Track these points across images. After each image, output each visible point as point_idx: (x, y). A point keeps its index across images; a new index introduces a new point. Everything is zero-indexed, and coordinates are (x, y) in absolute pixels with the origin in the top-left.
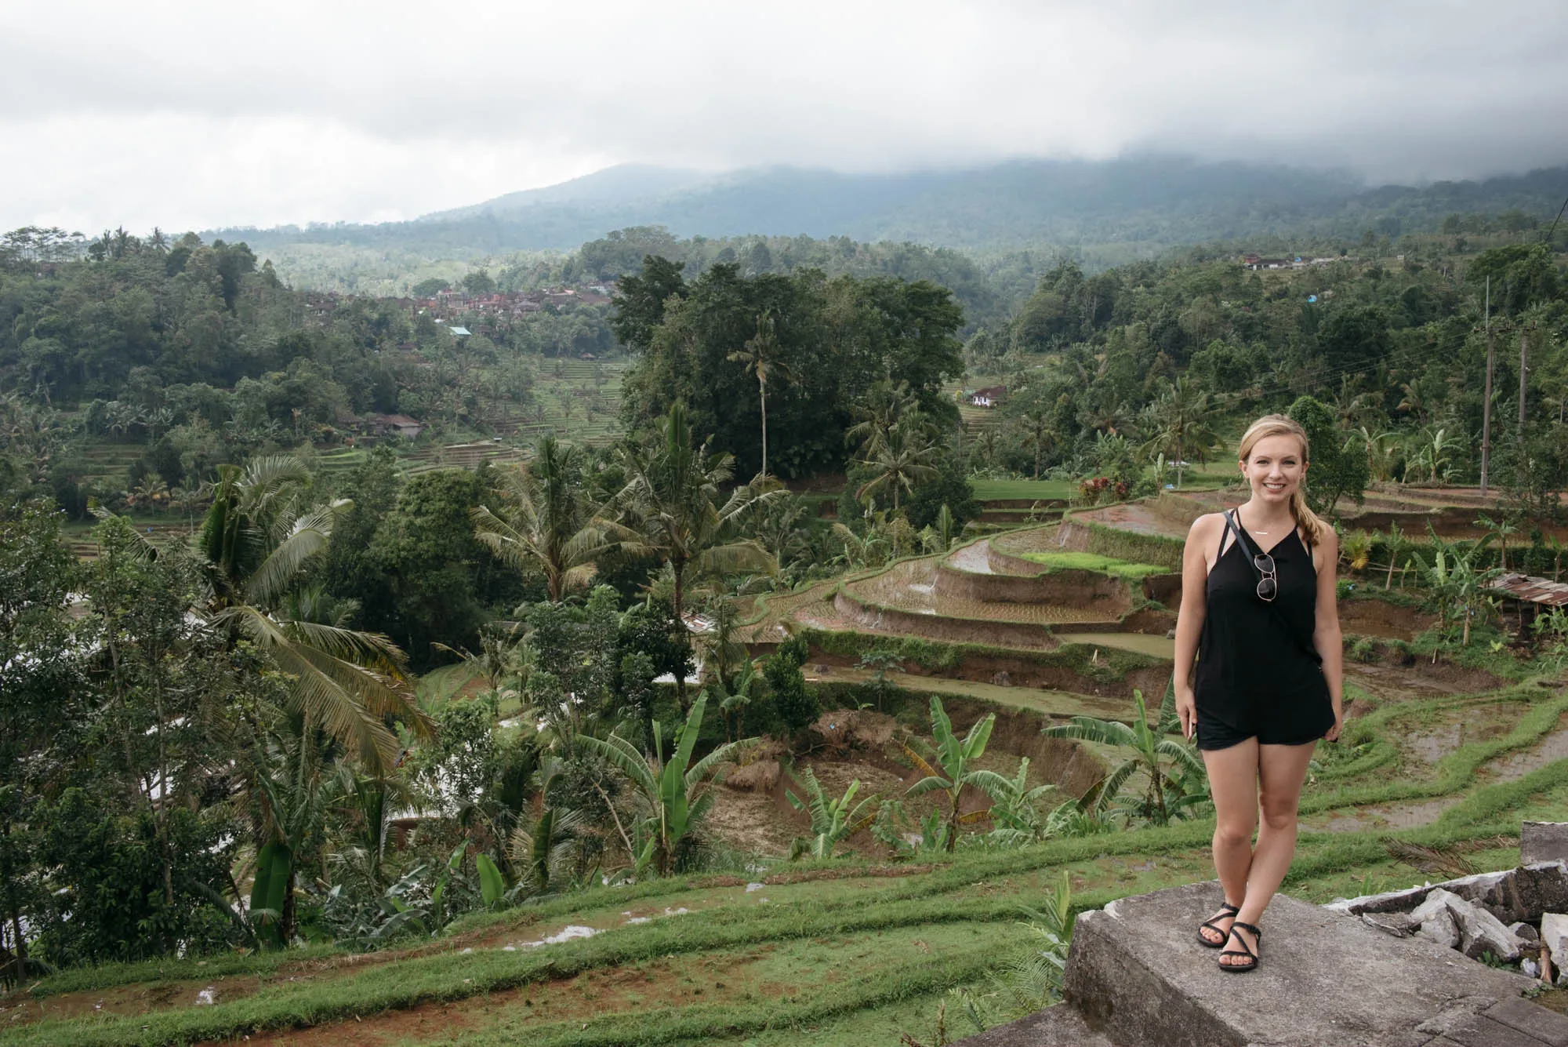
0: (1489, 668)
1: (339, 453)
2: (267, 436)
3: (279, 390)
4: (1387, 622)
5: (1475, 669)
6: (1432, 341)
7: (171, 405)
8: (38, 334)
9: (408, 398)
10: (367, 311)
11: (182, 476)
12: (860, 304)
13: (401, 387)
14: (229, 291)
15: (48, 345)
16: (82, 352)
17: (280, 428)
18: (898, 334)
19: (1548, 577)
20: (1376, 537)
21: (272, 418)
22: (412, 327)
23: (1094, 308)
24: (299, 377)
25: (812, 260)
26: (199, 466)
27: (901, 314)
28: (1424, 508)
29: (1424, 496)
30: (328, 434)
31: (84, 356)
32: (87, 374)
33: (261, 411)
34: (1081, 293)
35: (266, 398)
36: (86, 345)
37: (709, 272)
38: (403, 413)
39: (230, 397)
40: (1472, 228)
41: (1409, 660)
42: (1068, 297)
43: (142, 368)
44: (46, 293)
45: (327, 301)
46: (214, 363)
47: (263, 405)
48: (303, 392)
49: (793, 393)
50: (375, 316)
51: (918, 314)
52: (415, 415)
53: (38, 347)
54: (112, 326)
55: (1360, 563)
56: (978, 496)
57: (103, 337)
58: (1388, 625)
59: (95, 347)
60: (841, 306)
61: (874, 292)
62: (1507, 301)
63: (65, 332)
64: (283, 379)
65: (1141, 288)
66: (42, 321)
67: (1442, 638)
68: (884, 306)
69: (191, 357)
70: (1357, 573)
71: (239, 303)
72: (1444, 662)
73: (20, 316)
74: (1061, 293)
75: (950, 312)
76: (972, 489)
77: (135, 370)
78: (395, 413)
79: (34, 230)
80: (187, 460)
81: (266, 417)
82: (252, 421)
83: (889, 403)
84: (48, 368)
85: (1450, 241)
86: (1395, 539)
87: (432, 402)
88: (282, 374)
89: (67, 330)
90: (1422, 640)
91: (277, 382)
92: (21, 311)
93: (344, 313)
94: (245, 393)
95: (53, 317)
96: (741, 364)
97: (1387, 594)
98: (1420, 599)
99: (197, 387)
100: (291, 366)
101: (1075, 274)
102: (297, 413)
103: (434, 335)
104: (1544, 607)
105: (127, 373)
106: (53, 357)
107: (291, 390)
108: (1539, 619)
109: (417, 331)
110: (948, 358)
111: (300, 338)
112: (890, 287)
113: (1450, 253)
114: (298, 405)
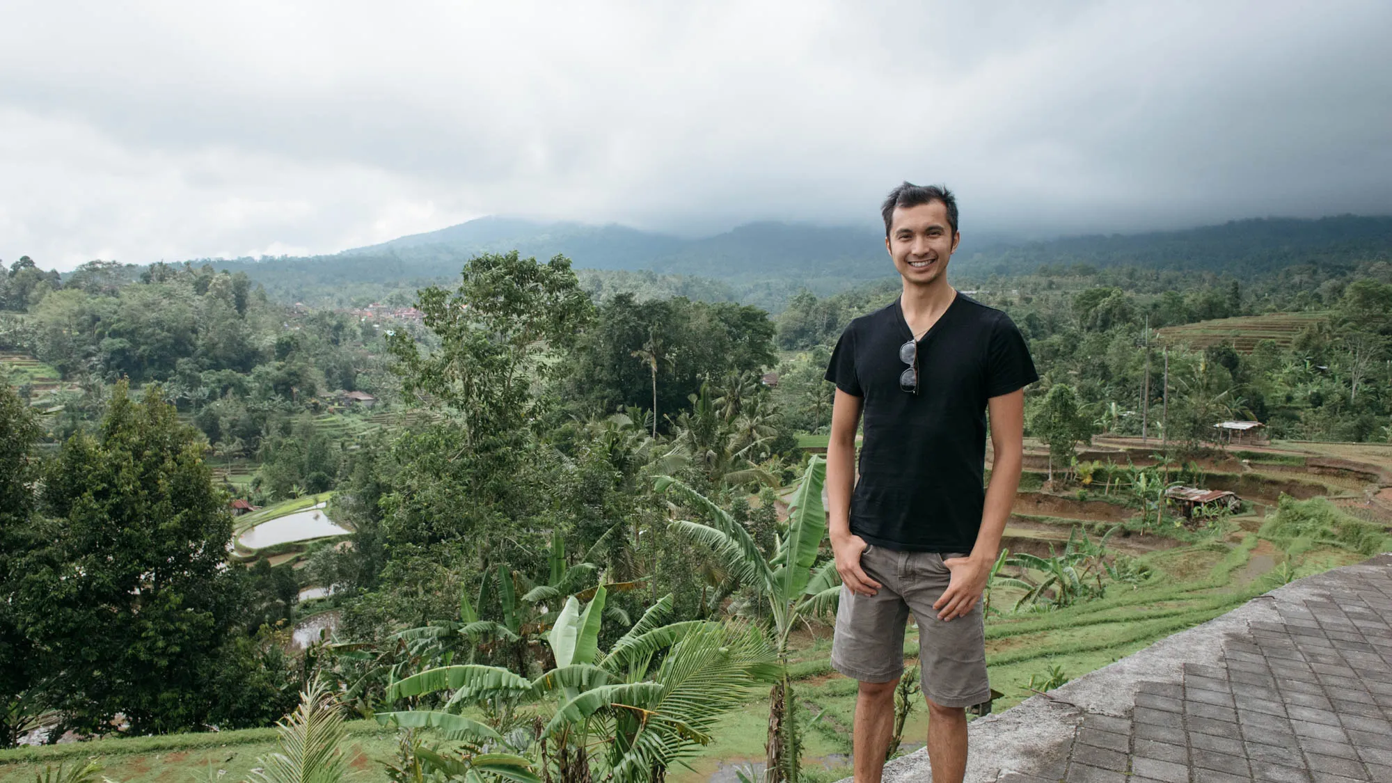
0: (1175, 536)
1: (324, 418)
2: (275, 406)
3: (281, 374)
4: (1107, 514)
5: (1166, 537)
6: (1056, 348)
7: (206, 385)
8: (110, 335)
9: (362, 380)
10: (327, 319)
11: (221, 434)
12: (711, 320)
13: (358, 372)
14: (241, 304)
15: (119, 343)
16: (142, 348)
17: (283, 401)
18: (735, 340)
19: (1192, 487)
20: (1097, 465)
21: (277, 394)
22: (359, 332)
23: (825, 322)
24: (295, 365)
25: (630, 286)
26: (233, 426)
27: (737, 327)
28: (1114, 449)
29: (1117, 443)
30: (316, 404)
31: (144, 351)
32: (146, 363)
33: (270, 389)
34: (816, 311)
35: (273, 380)
36: (147, 343)
37: (612, 299)
38: (361, 390)
39: (249, 380)
40: (1058, 273)
41: (1127, 534)
42: (808, 314)
43: (186, 360)
44: (115, 307)
45: (299, 312)
46: (233, 355)
47: (271, 385)
48: (298, 376)
49: (669, 378)
50: (334, 323)
51: (749, 327)
52: (368, 391)
53: (112, 344)
54: (162, 329)
55: (1088, 480)
56: (800, 446)
57: (158, 337)
58: (1108, 515)
59: (151, 344)
60: (699, 323)
61: (720, 313)
62: (1099, 323)
63: (131, 334)
64: (283, 366)
65: (856, 309)
66: (114, 326)
67: (1144, 521)
68: (726, 321)
69: (218, 352)
70: (1085, 486)
71: (249, 313)
72: (1148, 534)
73: (98, 323)
74: (803, 311)
75: (770, 326)
76: (798, 441)
77: (181, 360)
78: (355, 390)
79: (100, 262)
80: (224, 424)
81: (273, 393)
82: (264, 395)
83: (737, 385)
84: (119, 359)
85: (1044, 281)
86: (1111, 467)
87: (380, 382)
88: (282, 363)
89: (132, 332)
90: (1132, 521)
91: (278, 369)
92: (99, 320)
93: (312, 321)
94: (259, 376)
95: (122, 324)
96: (640, 358)
97: (1106, 498)
98: (1123, 500)
99: (226, 372)
100: (288, 358)
101: (811, 299)
102: (295, 390)
103: (374, 336)
104: (1197, 503)
105: (175, 362)
106: (122, 351)
107: (290, 374)
108: (1195, 510)
109: (362, 334)
110: (768, 356)
111: (292, 338)
112: (730, 310)
113: (1044, 289)
114: (295, 384)
